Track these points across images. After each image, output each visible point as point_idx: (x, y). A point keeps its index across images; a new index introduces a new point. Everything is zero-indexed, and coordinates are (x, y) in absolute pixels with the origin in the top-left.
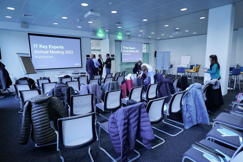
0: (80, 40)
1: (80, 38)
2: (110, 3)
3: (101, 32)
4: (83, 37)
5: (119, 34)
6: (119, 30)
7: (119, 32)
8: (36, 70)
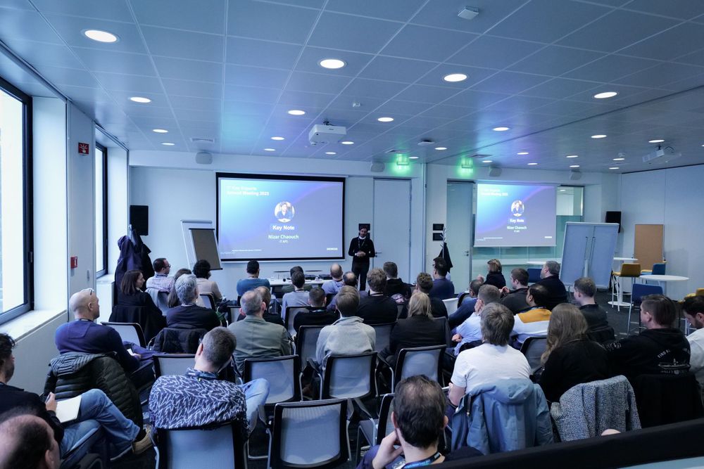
0: (342, 183)
1: (342, 180)
2: (354, 105)
3: (403, 161)
4: (350, 176)
5: (463, 162)
6: (462, 151)
7: (464, 156)
8: (222, 260)
